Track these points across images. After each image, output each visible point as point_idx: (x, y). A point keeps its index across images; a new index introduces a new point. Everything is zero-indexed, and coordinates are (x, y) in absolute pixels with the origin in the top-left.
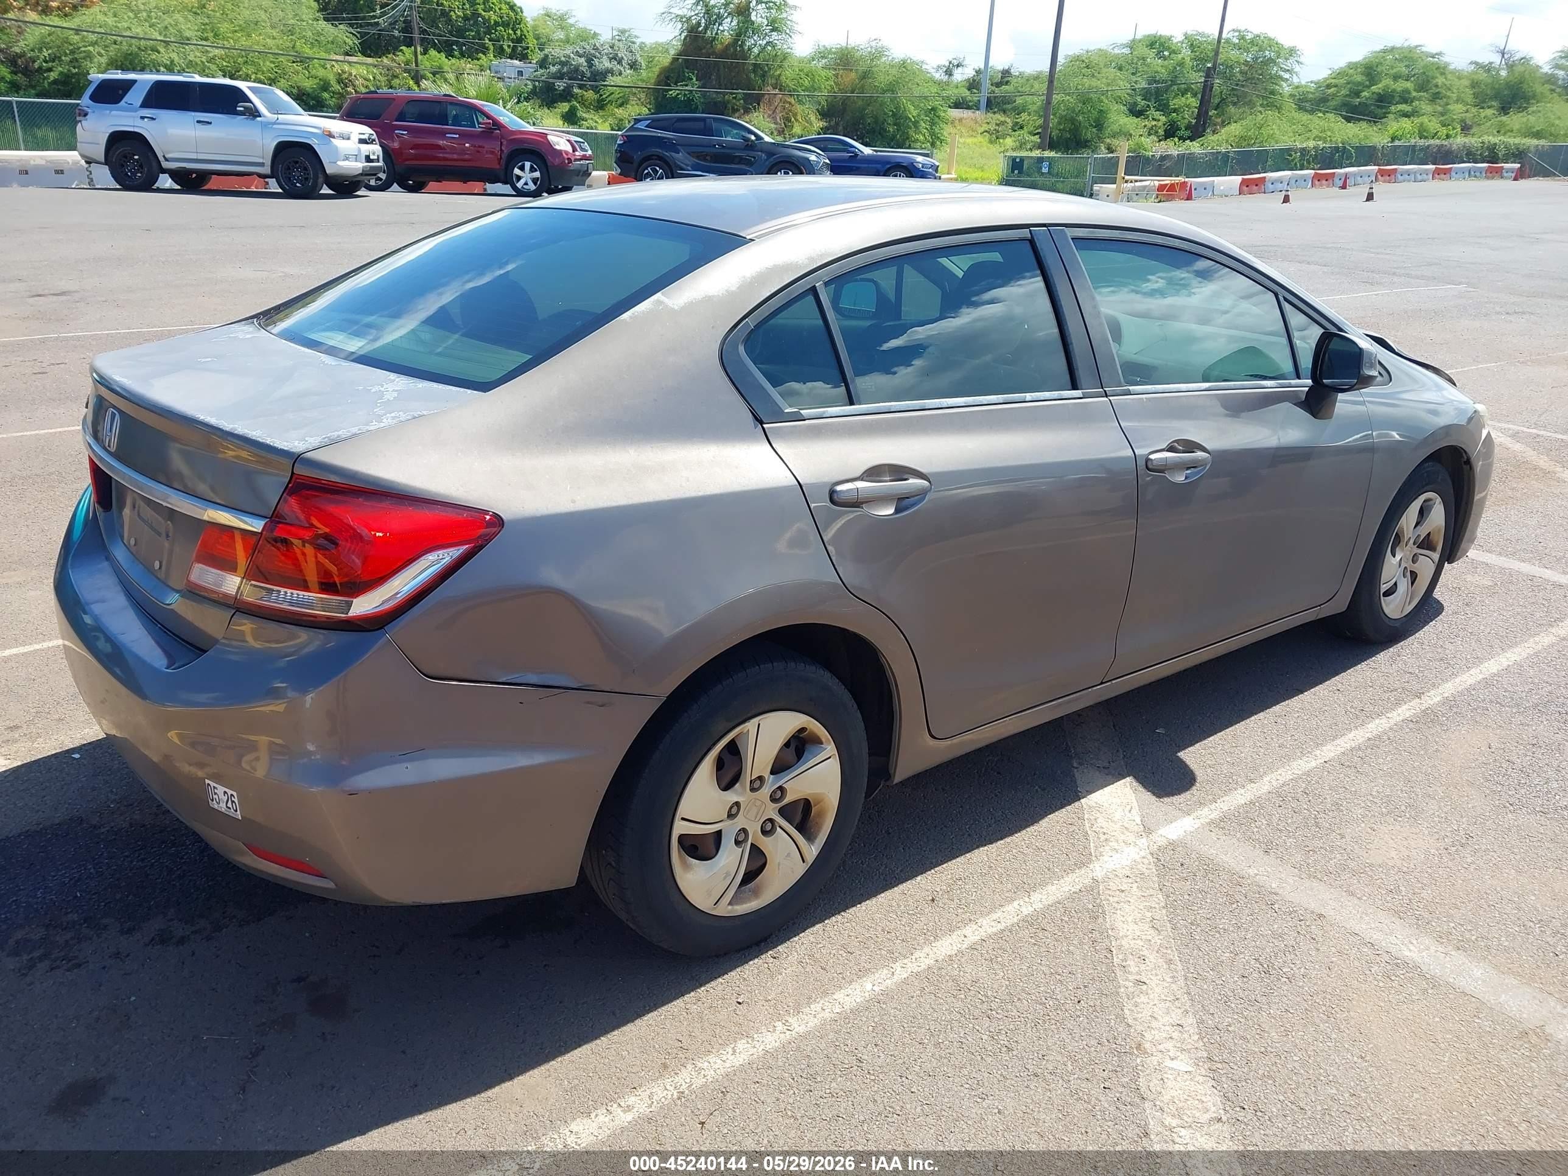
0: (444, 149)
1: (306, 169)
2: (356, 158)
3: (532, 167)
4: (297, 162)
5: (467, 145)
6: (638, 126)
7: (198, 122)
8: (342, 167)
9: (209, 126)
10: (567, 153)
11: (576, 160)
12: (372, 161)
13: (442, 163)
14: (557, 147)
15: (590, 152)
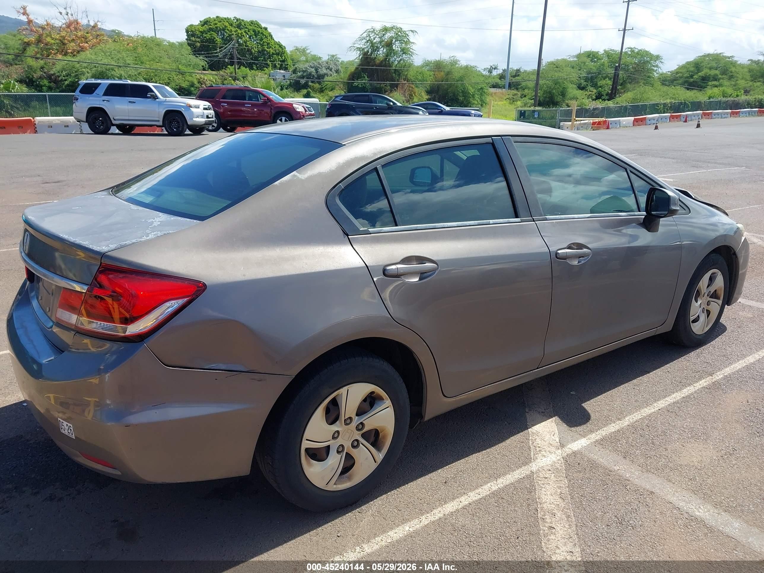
0: (244, 111)
1: (178, 122)
2: (202, 117)
3: (286, 120)
4: (174, 119)
5: (255, 110)
6: (337, 99)
7: (129, 102)
8: (195, 121)
9: (134, 104)
10: (302, 112)
11: (306, 116)
12: (210, 118)
13: (243, 118)
14: (298, 110)
15: (313, 112)
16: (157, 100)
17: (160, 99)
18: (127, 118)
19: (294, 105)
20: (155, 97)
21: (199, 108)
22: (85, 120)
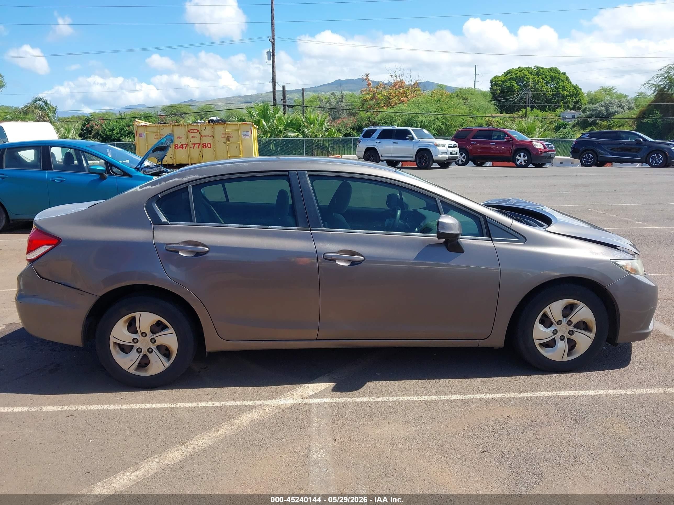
0: (493, 149)
1: (426, 158)
2: (446, 153)
3: (524, 155)
4: (423, 156)
5: (503, 147)
6: (584, 136)
7: (394, 143)
8: (440, 157)
9: (397, 144)
10: (540, 149)
11: (544, 152)
12: (454, 154)
14: (536, 147)
15: (554, 149)
16: (413, 141)
17: (416, 140)
18: (390, 155)
19: (533, 143)
20: (412, 139)
21: (444, 146)
22: (363, 157)
